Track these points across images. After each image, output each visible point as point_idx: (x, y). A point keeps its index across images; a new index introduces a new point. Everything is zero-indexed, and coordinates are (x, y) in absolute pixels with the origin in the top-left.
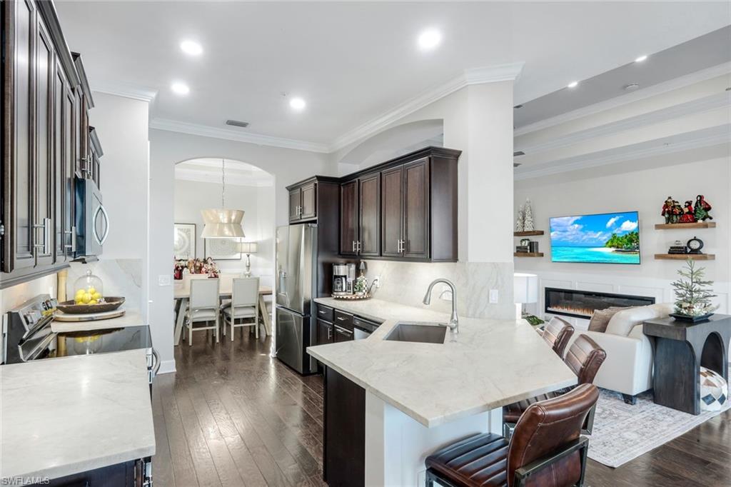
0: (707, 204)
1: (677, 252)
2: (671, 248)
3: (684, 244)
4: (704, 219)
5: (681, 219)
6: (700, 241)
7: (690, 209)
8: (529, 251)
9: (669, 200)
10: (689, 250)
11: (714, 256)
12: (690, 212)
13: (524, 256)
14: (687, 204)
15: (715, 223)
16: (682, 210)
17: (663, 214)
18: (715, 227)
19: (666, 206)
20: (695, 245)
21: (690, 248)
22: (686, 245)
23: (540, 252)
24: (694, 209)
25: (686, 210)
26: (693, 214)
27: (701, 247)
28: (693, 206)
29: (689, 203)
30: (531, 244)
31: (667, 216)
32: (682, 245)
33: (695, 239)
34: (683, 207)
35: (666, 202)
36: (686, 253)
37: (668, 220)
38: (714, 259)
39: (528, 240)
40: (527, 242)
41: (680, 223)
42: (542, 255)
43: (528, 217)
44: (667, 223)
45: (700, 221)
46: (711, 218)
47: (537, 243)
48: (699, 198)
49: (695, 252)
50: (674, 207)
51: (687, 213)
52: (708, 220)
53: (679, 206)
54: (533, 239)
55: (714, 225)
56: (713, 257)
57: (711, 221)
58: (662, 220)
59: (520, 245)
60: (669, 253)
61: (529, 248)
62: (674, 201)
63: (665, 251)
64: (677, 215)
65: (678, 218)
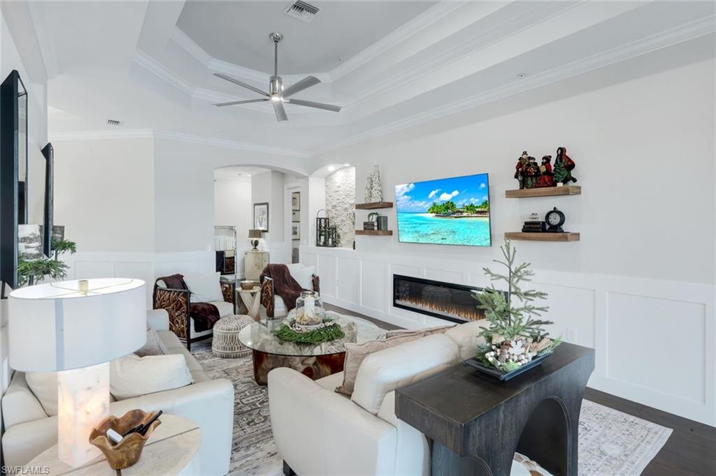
0: (570, 160)
1: (533, 228)
2: (526, 223)
3: (541, 219)
4: (565, 182)
5: (537, 183)
6: (561, 214)
7: (548, 167)
8: (376, 228)
9: (524, 157)
10: (548, 227)
11: (578, 234)
12: (548, 172)
13: (370, 234)
14: (545, 161)
15: (580, 188)
16: (538, 169)
17: (516, 177)
18: (579, 193)
19: (519, 165)
20: (555, 220)
21: (549, 224)
22: (544, 221)
23: (389, 229)
24: (553, 168)
25: (543, 169)
26: (552, 175)
27: (562, 222)
28: (552, 162)
29: (547, 159)
30: (378, 219)
31: (520, 178)
32: (540, 220)
33: (555, 211)
34: (539, 164)
35: (520, 159)
36: (544, 231)
37: (523, 184)
38: (578, 239)
39: (376, 214)
40: (375, 217)
41: (536, 187)
42: (391, 233)
43: (376, 186)
44: (522, 188)
45: (560, 185)
46: (575, 180)
47: (386, 217)
48: (559, 152)
49: (556, 229)
50: (529, 165)
51: (544, 173)
52: (571, 183)
53: (536, 164)
54: (382, 212)
55: (578, 191)
56: (576, 236)
57: (575, 184)
58: (515, 185)
59: (367, 221)
60: (523, 231)
61: (376, 224)
62: (529, 158)
63: (519, 229)
64: (532, 176)
65: (534, 180)
